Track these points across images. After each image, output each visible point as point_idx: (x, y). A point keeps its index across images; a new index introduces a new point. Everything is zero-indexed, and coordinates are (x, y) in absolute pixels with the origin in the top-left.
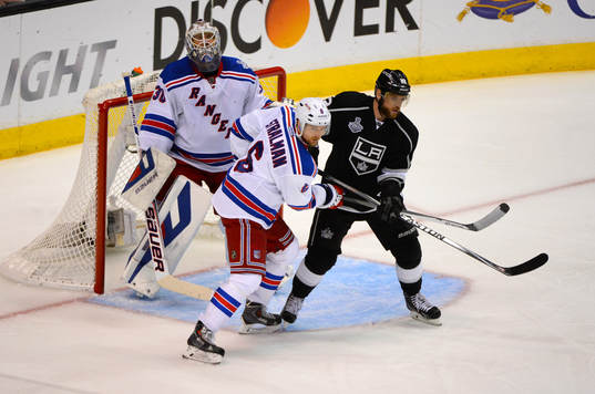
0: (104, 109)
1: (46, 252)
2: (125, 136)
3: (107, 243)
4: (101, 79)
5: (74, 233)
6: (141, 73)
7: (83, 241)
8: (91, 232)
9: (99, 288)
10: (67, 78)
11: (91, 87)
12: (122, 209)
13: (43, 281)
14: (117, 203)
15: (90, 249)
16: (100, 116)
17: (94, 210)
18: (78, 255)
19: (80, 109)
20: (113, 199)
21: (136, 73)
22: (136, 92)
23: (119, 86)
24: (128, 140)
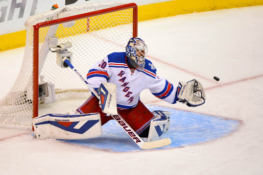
0: (36, 28)
1: (6, 108)
2: (49, 43)
3: (39, 102)
4: (37, 11)
5: (21, 97)
6: (57, 8)
7: (26, 102)
8: (30, 96)
10: (17, 10)
11: (31, 15)
12: (46, 83)
13: (5, 124)
14: (44, 80)
15: (30, 106)
16: (34, 32)
17: (32, 84)
18: (23, 110)
19: (24, 28)
20: (42, 77)
21: (54, 7)
22: (54, 19)
23: (45, 15)
24: (51, 45)
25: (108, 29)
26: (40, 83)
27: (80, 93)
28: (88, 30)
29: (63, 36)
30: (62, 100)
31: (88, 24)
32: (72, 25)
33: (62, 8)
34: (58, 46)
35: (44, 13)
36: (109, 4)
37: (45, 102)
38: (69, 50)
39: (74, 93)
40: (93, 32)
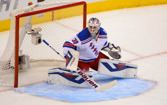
0: (18, 18)
2: (26, 28)
3: (19, 68)
4: (18, 6)
5: (6, 65)
6: (32, 4)
7: (10, 68)
8: (13, 64)
9: (16, 86)
10: (5, 6)
11: (14, 9)
12: (24, 55)
14: (22, 53)
15: (13, 71)
16: (16, 21)
17: (14, 56)
18: (8, 73)
19: (9, 18)
20: (21, 51)
21: (30, 4)
22: (30, 12)
23: (24, 9)
24: (27, 30)
25: (66, 19)
26: (20, 55)
27: (47, 62)
28: (53, 20)
29: (36, 23)
30: (35, 66)
31: (53, 15)
32: (42, 16)
33: (36, 4)
34: (33, 30)
35: (23, 8)
36: (67, 2)
37: (23, 68)
38: (40, 33)
39: (43, 62)
40: (56, 21)
